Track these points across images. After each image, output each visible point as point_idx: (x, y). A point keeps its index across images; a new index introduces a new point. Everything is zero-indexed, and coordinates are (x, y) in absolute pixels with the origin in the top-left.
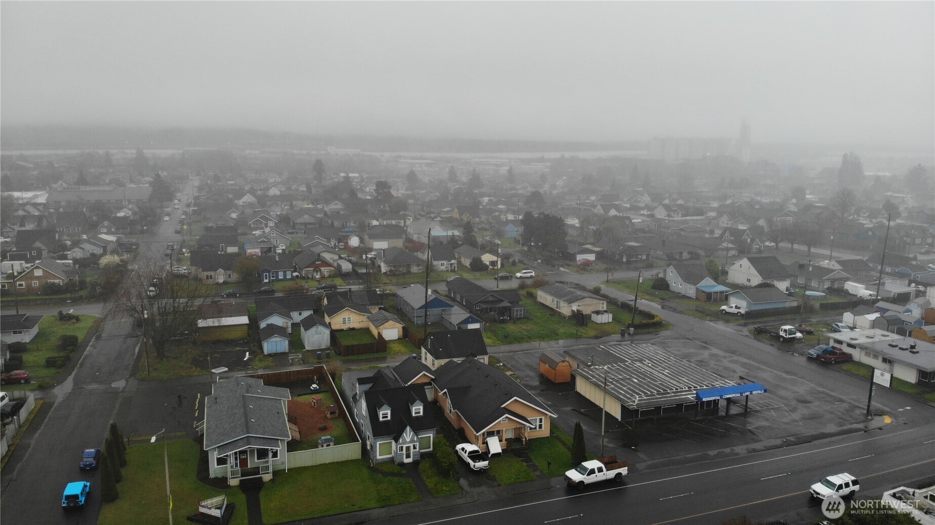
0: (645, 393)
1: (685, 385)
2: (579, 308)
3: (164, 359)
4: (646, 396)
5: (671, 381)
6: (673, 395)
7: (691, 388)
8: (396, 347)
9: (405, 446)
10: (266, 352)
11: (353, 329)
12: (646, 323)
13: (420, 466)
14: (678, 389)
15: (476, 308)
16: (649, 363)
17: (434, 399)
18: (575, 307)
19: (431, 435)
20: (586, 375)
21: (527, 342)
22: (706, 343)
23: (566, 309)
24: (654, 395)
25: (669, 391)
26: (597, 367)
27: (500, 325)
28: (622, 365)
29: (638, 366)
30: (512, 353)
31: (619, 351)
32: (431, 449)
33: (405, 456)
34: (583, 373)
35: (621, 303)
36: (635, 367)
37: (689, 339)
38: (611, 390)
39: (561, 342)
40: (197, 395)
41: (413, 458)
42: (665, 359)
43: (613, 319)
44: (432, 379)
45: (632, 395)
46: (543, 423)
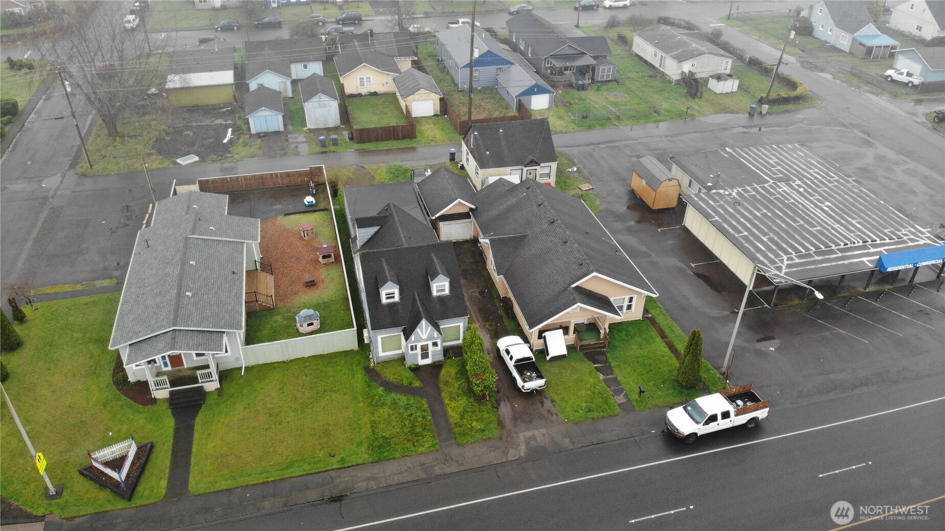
0: (797, 251)
1: (858, 236)
2: (693, 70)
3: (118, 139)
4: (799, 257)
5: (837, 226)
6: (840, 255)
7: (868, 242)
8: (428, 131)
9: (419, 345)
10: (253, 131)
11: (374, 94)
12: (786, 96)
13: (443, 372)
14: (847, 244)
15: (545, 64)
16: (799, 186)
17: (474, 237)
18: (686, 67)
19: (461, 325)
20: (705, 207)
21: (615, 125)
22: (869, 135)
23: (673, 69)
24: (810, 256)
25: (834, 247)
26: (721, 191)
27: (576, 94)
28: (760, 189)
29: (784, 191)
30: (592, 147)
31: (754, 159)
32: (460, 342)
33: (420, 357)
34: (701, 203)
35: (750, 58)
36: (779, 193)
37: (844, 125)
38: (743, 241)
39: (663, 126)
40: (149, 204)
41: (433, 358)
42: (823, 177)
43: (739, 86)
44: (471, 209)
45: (777, 255)
46: (634, 303)
